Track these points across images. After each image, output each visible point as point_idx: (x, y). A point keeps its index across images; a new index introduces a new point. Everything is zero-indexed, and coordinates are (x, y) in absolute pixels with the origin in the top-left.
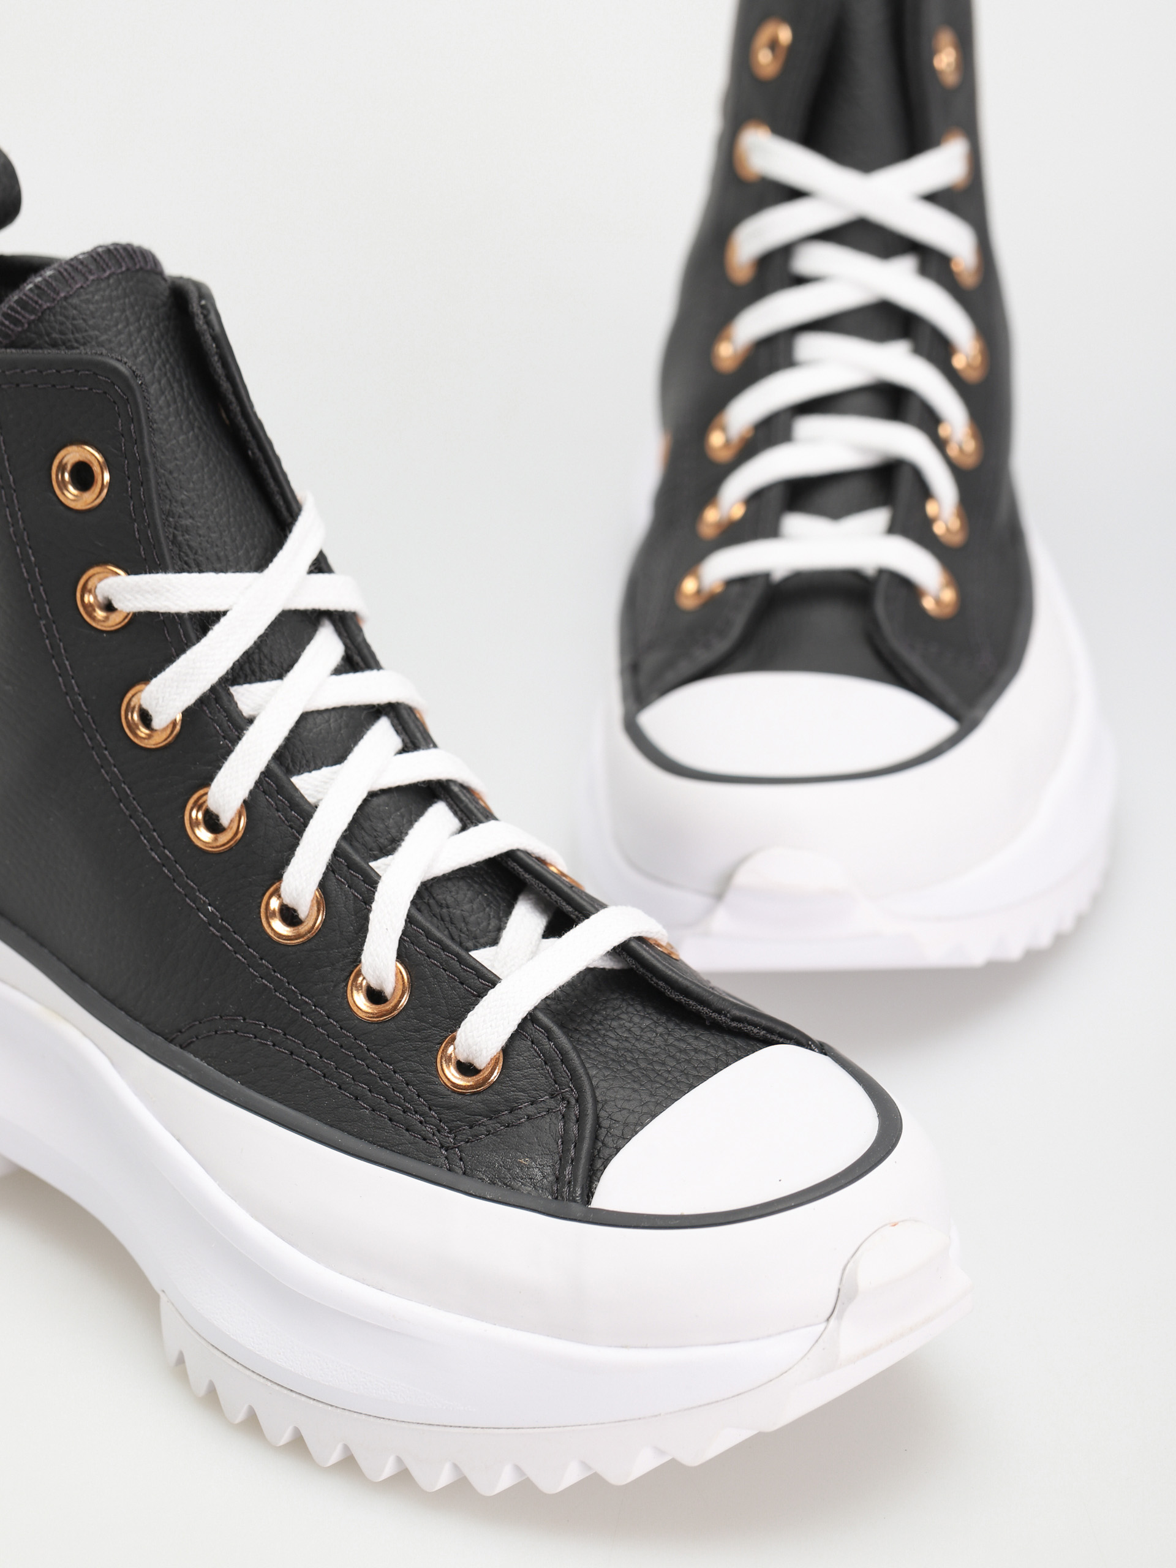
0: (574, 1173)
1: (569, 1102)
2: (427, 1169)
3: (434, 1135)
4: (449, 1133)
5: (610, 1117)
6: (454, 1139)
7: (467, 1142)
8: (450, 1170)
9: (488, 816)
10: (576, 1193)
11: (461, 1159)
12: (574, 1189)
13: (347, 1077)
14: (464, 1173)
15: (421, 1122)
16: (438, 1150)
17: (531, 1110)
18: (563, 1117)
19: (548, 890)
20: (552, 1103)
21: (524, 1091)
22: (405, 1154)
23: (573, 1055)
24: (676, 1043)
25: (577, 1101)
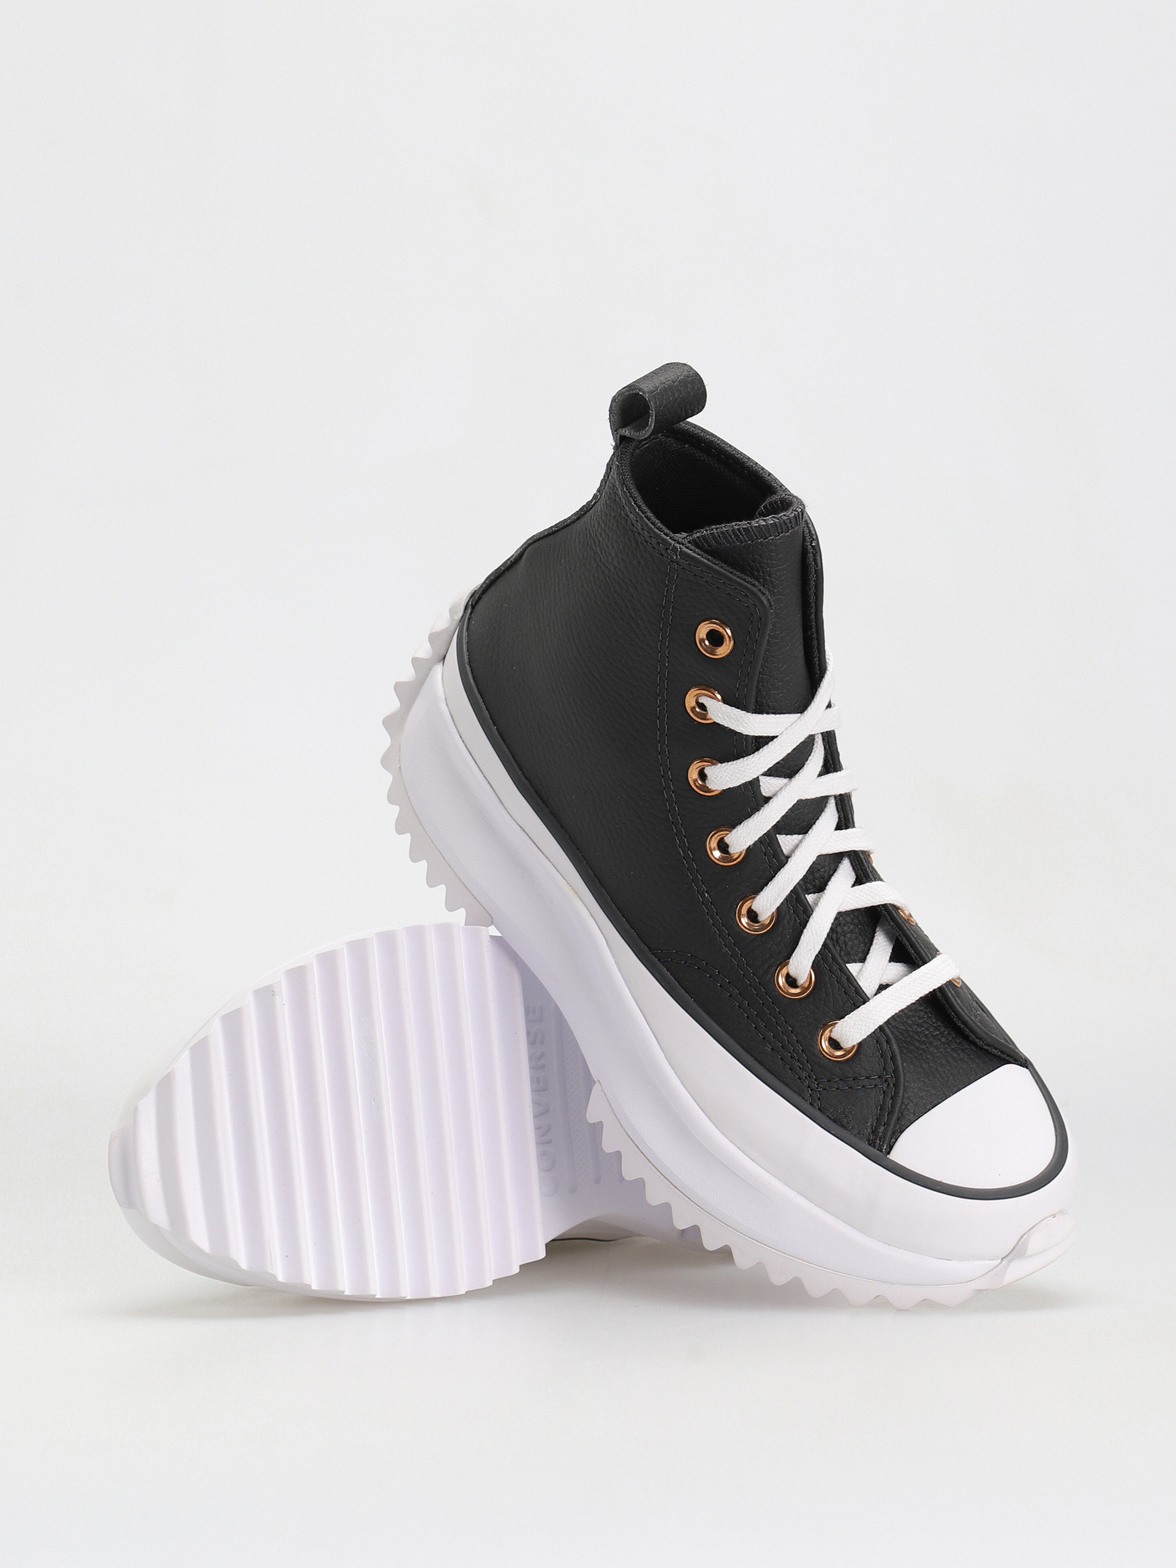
0: (885, 1131)
1: (888, 1085)
2: (798, 1099)
3: (806, 1077)
4: (815, 1080)
5: (909, 1098)
6: (817, 1085)
7: (825, 1090)
8: (811, 1104)
9: (877, 878)
10: (883, 1147)
11: (819, 1099)
12: (883, 1144)
13: (762, 1025)
14: (819, 1109)
15: (800, 1068)
16: (806, 1089)
17: (866, 1082)
18: (884, 1092)
19: (902, 936)
20: (879, 1081)
21: (865, 1069)
22: (787, 1085)
23: (898, 1057)
24: (951, 1052)
25: (894, 1085)
